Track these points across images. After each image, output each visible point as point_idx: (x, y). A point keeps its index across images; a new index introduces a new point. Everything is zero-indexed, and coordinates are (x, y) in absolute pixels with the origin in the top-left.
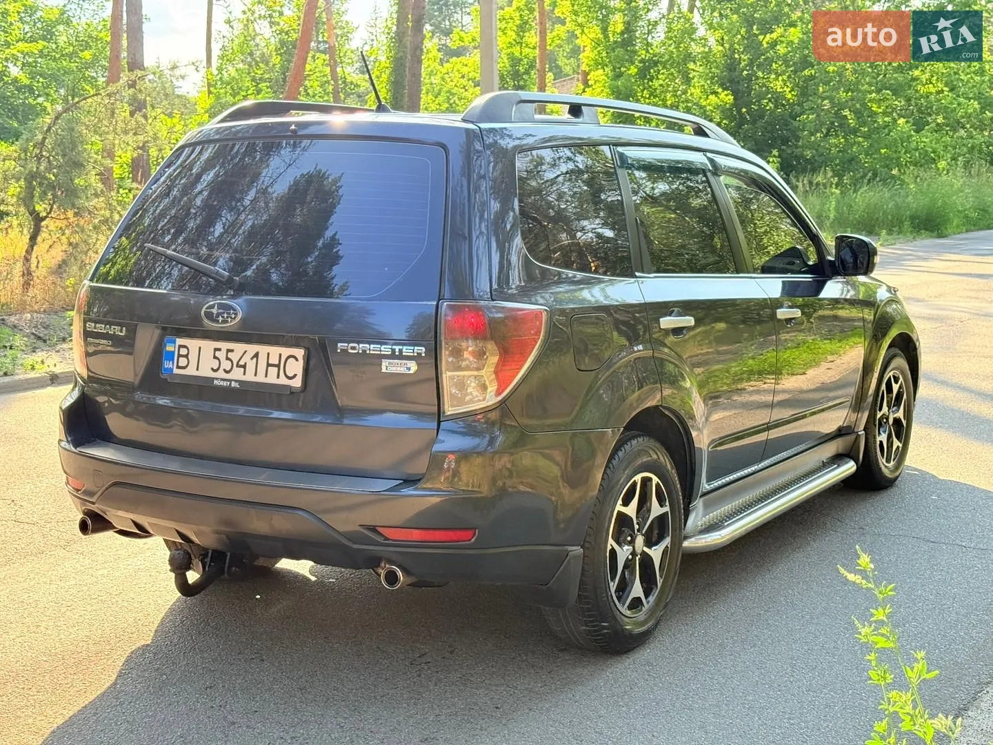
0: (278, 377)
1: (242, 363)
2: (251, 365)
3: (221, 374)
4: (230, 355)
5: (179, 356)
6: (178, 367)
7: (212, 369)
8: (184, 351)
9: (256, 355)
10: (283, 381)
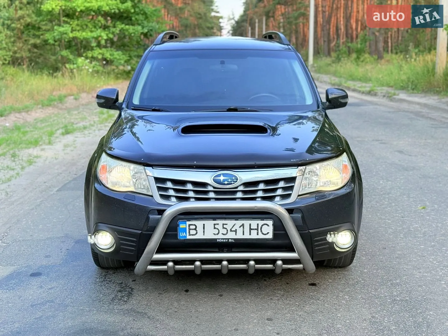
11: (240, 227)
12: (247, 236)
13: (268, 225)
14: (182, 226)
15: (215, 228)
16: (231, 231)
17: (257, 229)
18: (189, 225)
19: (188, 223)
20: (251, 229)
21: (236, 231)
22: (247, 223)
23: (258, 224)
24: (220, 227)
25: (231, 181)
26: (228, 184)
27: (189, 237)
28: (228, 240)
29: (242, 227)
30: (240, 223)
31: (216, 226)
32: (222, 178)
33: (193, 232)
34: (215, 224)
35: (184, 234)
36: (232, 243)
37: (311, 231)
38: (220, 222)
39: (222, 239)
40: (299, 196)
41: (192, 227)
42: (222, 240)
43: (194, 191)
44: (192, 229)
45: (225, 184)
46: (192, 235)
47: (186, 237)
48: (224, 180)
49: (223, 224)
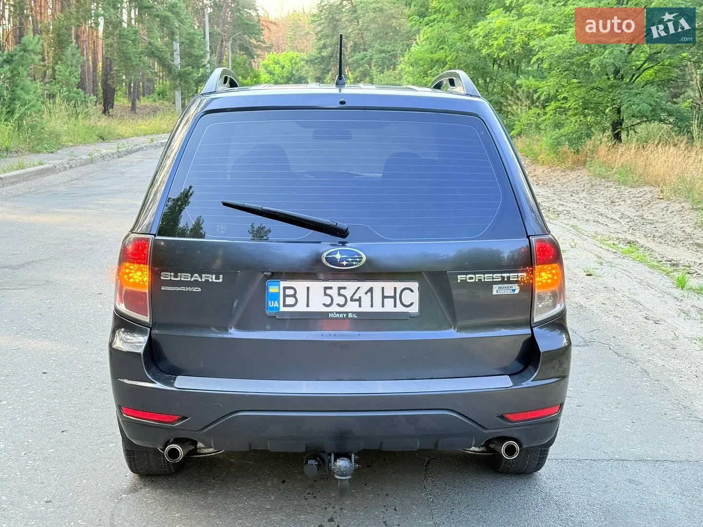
0: (395, 306)
1: (356, 297)
2: (366, 299)
3: (334, 308)
4: (342, 292)
5: (285, 296)
6: (285, 305)
7: (324, 305)
8: (289, 292)
9: (371, 290)
10: (400, 309)
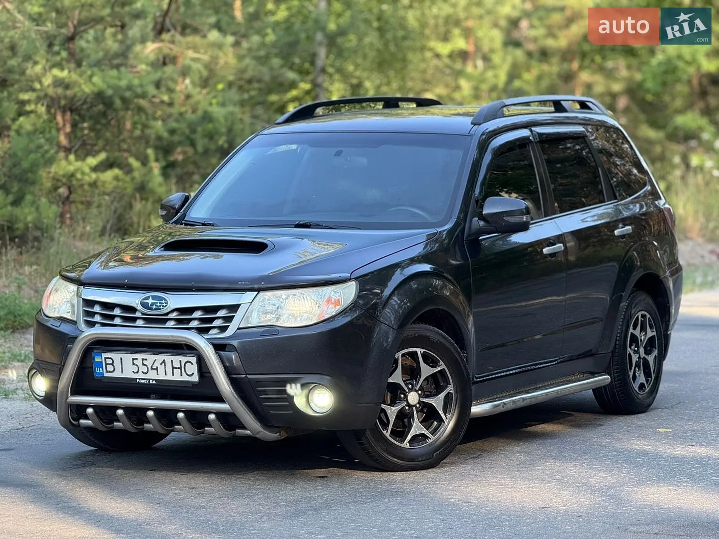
11: (161, 364)
12: (169, 377)
13: (192, 364)
14: (97, 359)
15: (134, 364)
16: (152, 369)
17: (180, 368)
18: (106, 358)
19: (104, 355)
20: (173, 368)
21: (157, 369)
22: (168, 358)
23: (180, 361)
24: (139, 362)
25: (160, 306)
26: (156, 309)
27: (106, 375)
28: (149, 381)
29: (163, 364)
30: (160, 358)
31: (135, 362)
32: (150, 301)
33: (110, 368)
34: (133, 359)
35: (101, 371)
36: (153, 384)
37: (249, 376)
38: (140, 356)
39: (142, 379)
40: (239, 329)
41: (109, 361)
42: (143, 381)
43: (122, 317)
44: (109, 364)
45: (152, 309)
46: (110, 372)
47: (103, 374)
48: (152, 304)
49: (143, 360)
